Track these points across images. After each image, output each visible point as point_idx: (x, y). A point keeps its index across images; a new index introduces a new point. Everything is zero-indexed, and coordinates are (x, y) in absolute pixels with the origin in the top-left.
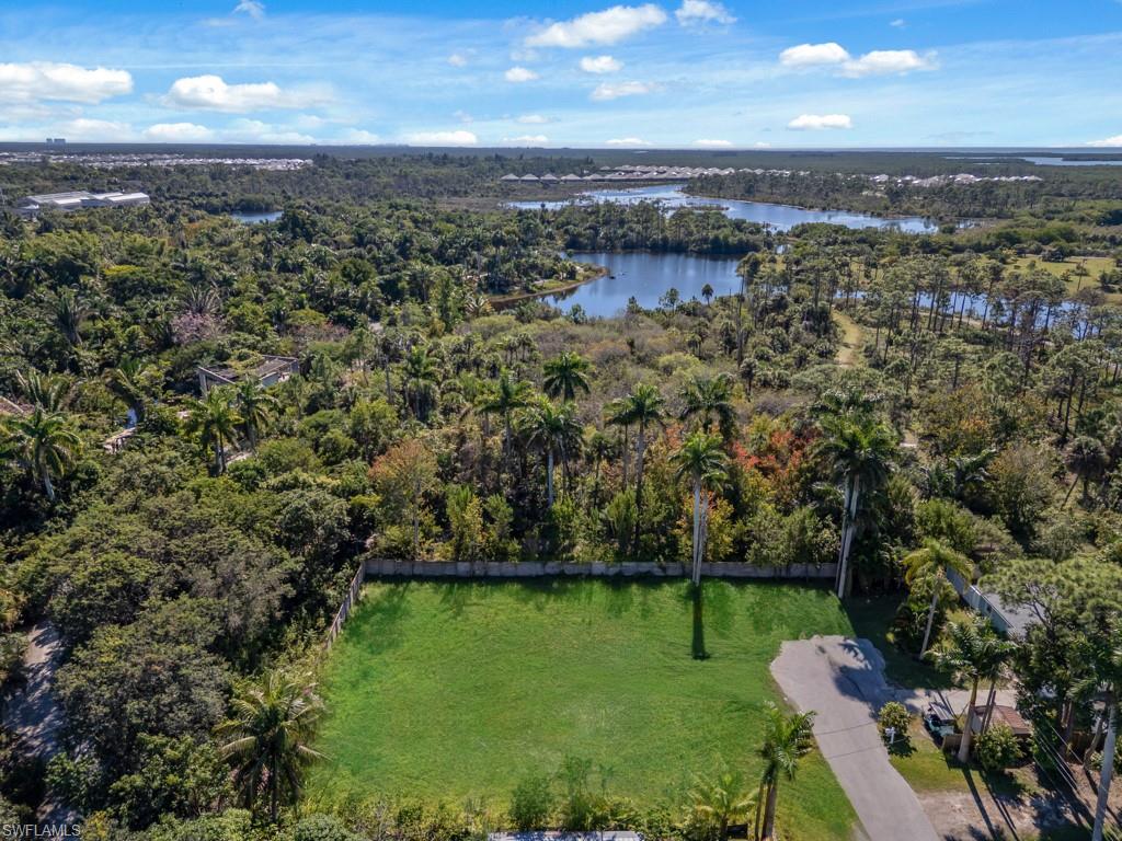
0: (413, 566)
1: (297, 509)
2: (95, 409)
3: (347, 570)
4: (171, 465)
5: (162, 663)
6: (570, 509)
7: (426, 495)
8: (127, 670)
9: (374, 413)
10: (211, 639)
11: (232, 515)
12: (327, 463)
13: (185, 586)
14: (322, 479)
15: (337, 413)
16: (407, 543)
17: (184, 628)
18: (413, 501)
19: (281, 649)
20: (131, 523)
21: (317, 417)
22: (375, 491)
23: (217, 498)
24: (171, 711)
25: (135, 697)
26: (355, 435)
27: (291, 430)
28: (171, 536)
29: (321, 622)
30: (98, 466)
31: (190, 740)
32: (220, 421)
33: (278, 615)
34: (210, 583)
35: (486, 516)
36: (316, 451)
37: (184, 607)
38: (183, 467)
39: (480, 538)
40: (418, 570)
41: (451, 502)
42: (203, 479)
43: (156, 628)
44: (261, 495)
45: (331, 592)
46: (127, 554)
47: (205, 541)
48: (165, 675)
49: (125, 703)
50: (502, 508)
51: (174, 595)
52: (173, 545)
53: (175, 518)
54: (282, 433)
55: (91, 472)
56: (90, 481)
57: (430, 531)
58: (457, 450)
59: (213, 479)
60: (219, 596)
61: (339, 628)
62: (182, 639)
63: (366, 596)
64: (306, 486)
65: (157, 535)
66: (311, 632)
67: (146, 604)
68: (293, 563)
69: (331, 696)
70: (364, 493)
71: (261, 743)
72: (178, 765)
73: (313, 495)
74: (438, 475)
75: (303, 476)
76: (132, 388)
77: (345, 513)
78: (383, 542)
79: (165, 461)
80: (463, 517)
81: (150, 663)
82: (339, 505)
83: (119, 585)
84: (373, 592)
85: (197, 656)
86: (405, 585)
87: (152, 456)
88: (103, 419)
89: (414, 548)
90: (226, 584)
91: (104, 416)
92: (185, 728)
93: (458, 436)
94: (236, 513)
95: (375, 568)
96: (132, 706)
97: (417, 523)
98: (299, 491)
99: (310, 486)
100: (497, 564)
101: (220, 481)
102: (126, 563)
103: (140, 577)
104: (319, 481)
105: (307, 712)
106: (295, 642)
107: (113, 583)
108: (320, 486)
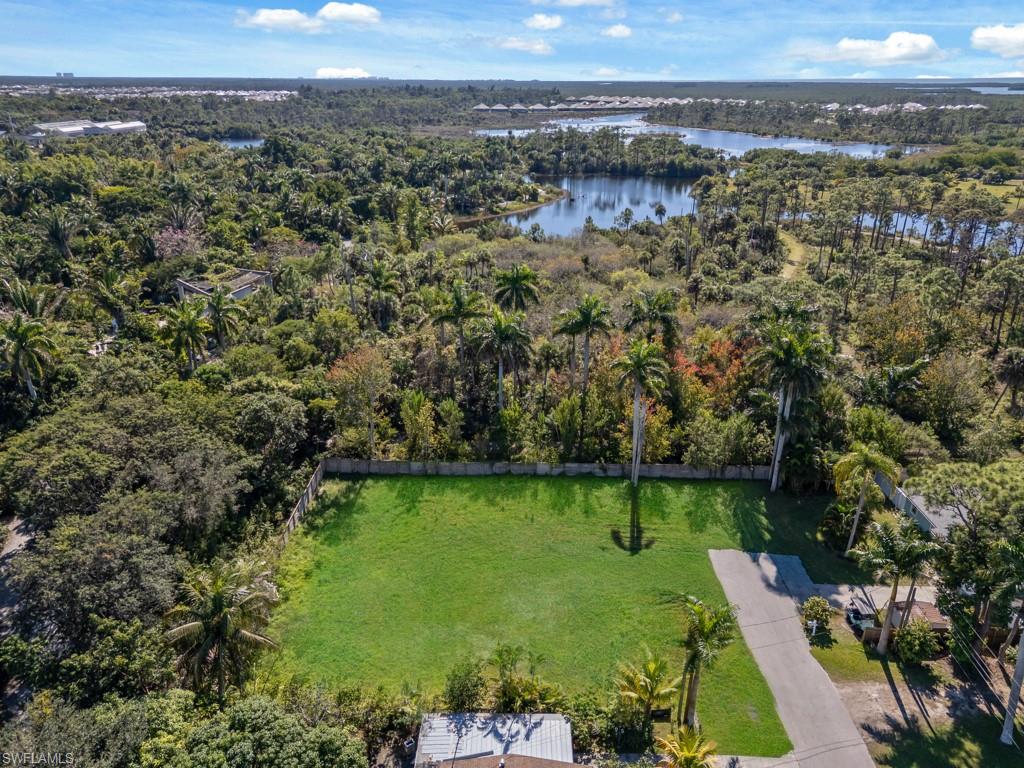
0: (369, 465)
1: (256, 411)
2: (80, 317)
3: (305, 468)
4: (143, 368)
5: (112, 551)
6: (517, 414)
7: (382, 398)
8: (79, 558)
9: (336, 322)
10: (163, 530)
11: (193, 414)
12: (289, 369)
13: (143, 481)
14: (284, 383)
15: (301, 323)
16: (364, 444)
17: (137, 519)
18: (368, 404)
19: (240, 540)
20: (95, 421)
21: (283, 327)
22: (335, 395)
23: (181, 399)
24: (122, 597)
25: (87, 583)
26: (317, 343)
27: (261, 338)
28: (134, 433)
29: (279, 515)
30: (77, 369)
31: (139, 623)
32: (192, 328)
33: (235, 508)
34: (167, 478)
35: (438, 419)
36: (280, 357)
37: (139, 500)
38: (154, 370)
39: (432, 440)
40: (374, 469)
41: (405, 406)
42: (172, 382)
43: (110, 519)
44: (222, 397)
45: (291, 488)
46: (90, 449)
47: (166, 439)
48: (116, 563)
49: (78, 588)
50: (454, 413)
51: (135, 488)
52: (135, 442)
53: (138, 417)
54: (252, 341)
55: (71, 375)
56: (71, 383)
57: (386, 433)
58: (413, 358)
59: (181, 382)
60: (177, 490)
61: (297, 521)
62: (134, 530)
63: (325, 492)
64: (268, 389)
65: (119, 432)
66: (267, 525)
67: (106, 496)
68: (253, 461)
69: (286, 583)
70: (323, 398)
71: (207, 628)
72: (126, 648)
73: (272, 398)
74: (394, 381)
75: (266, 380)
76: (111, 296)
77: (303, 414)
78: (341, 443)
79: (138, 365)
80: (416, 420)
81: (102, 551)
82: (296, 407)
83: (80, 478)
84: (332, 488)
85: (149, 545)
86: (361, 482)
87: (125, 361)
88: (88, 327)
89: (370, 449)
90: (184, 478)
91: (89, 324)
92: (135, 613)
93: (415, 345)
94: (198, 413)
95: (333, 466)
96: (84, 591)
97: (372, 426)
98: (260, 394)
99: (273, 389)
100: (448, 464)
101: (189, 385)
102: (87, 458)
103: (101, 471)
104: (280, 385)
105: (252, 599)
106: (254, 534)
107: (74, 476)
108: (281, 389)
